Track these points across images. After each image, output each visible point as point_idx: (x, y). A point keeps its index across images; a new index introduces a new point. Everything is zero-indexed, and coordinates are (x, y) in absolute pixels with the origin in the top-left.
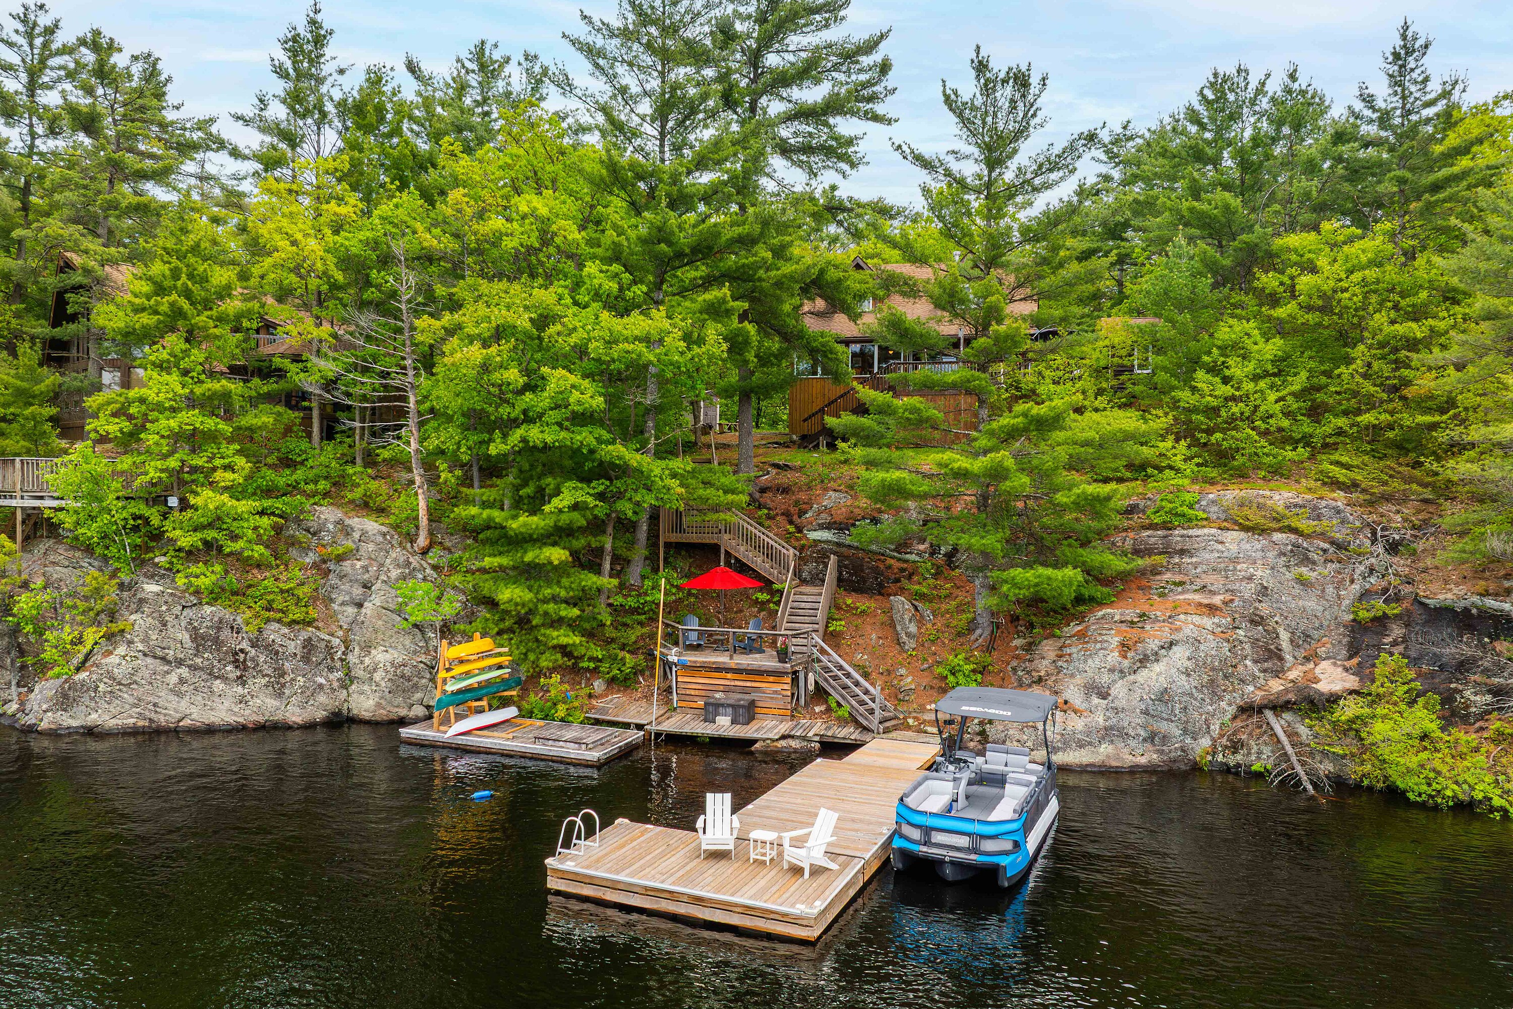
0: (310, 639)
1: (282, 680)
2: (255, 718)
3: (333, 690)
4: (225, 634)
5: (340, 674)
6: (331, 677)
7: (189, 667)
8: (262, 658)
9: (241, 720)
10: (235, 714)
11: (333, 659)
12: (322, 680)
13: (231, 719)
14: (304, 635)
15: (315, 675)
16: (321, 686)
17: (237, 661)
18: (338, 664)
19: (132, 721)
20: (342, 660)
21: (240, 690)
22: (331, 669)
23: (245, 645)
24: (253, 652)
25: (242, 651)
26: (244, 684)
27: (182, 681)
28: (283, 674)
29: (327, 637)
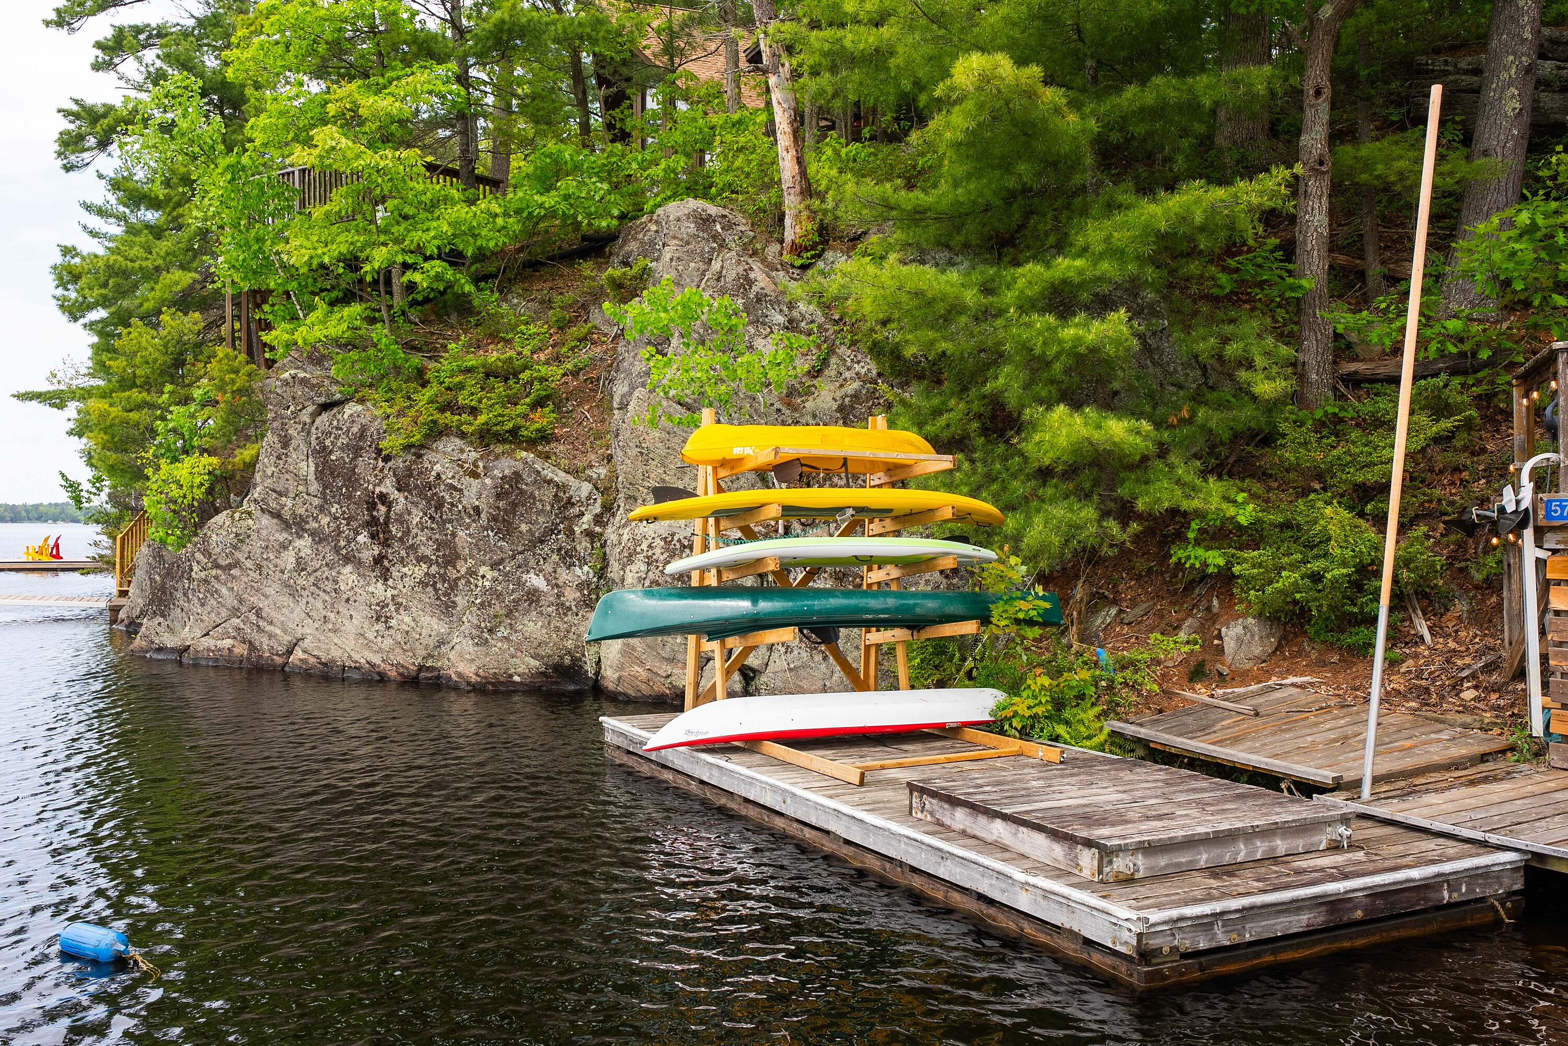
0: (517, 476)
1: (452, 574)
2: (399, 657)
3: (563, 609)
4: (365, 462)
5: (584, 572)
6: (564, 575)
7: (313, 534)
8: (416, 517)
9: (376, 660)
10: (368, 645)
11: (570, 533)
12: (537, 581)
13: (363, 656)
14: (505, 466)
15: (524, 567)
16: (533, 596)
17: (374, 521)
18: (583, 546)
19: (228, 643)
20: (589, 534)
21: (378, 589)
22: (568, 557)
23: (388, 487)
24: (400, 500)
25: (383, 498)
26: (385, 576)
27: (301, 566)
28: (451, 559)
29: (560, 477)
